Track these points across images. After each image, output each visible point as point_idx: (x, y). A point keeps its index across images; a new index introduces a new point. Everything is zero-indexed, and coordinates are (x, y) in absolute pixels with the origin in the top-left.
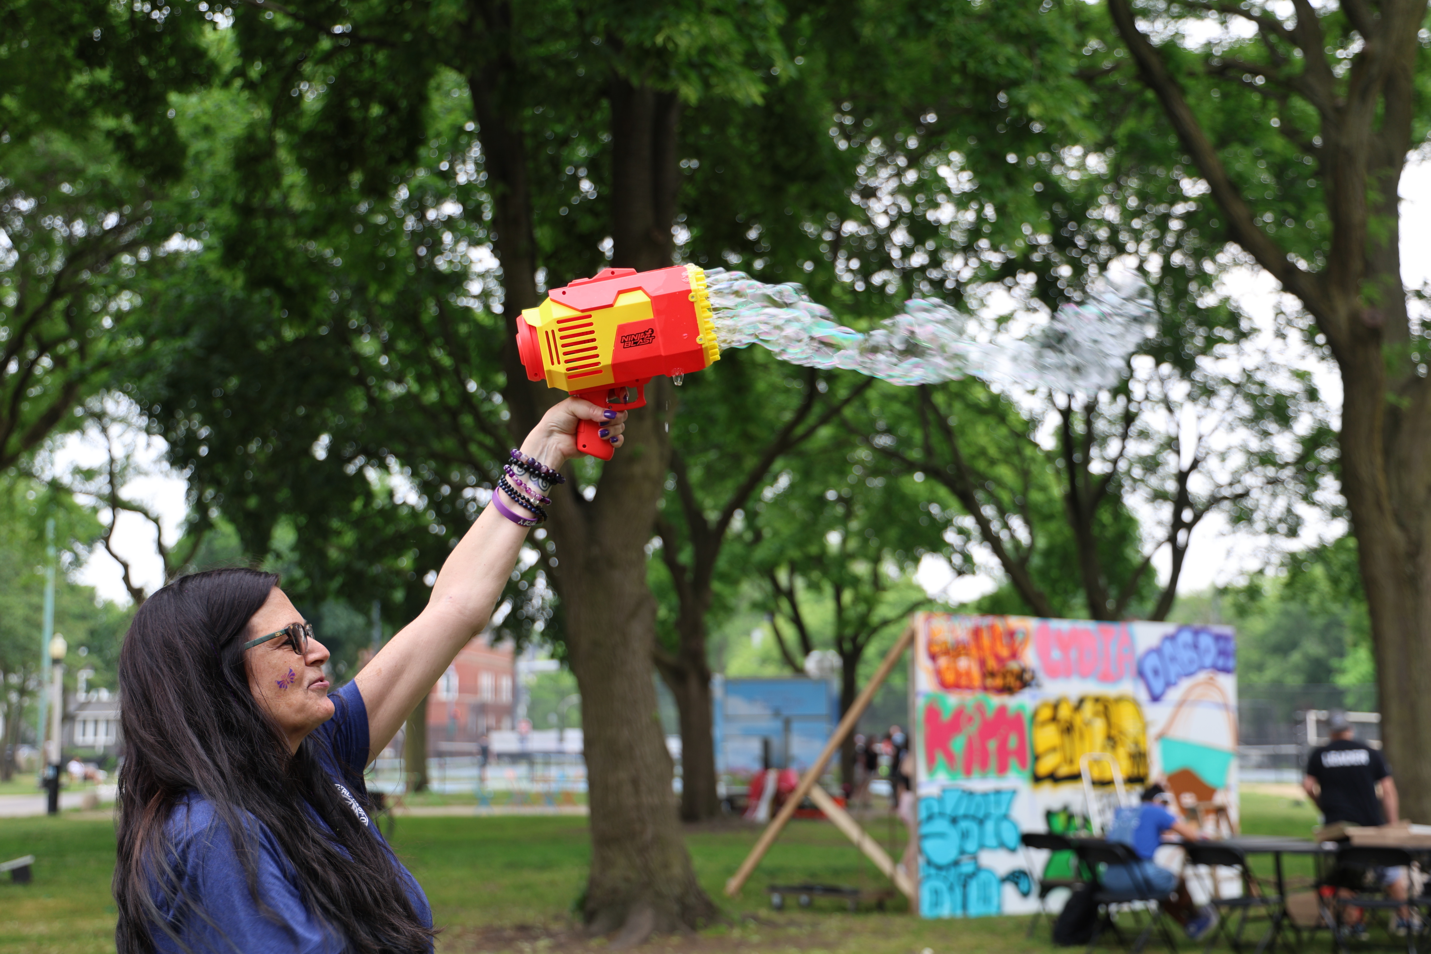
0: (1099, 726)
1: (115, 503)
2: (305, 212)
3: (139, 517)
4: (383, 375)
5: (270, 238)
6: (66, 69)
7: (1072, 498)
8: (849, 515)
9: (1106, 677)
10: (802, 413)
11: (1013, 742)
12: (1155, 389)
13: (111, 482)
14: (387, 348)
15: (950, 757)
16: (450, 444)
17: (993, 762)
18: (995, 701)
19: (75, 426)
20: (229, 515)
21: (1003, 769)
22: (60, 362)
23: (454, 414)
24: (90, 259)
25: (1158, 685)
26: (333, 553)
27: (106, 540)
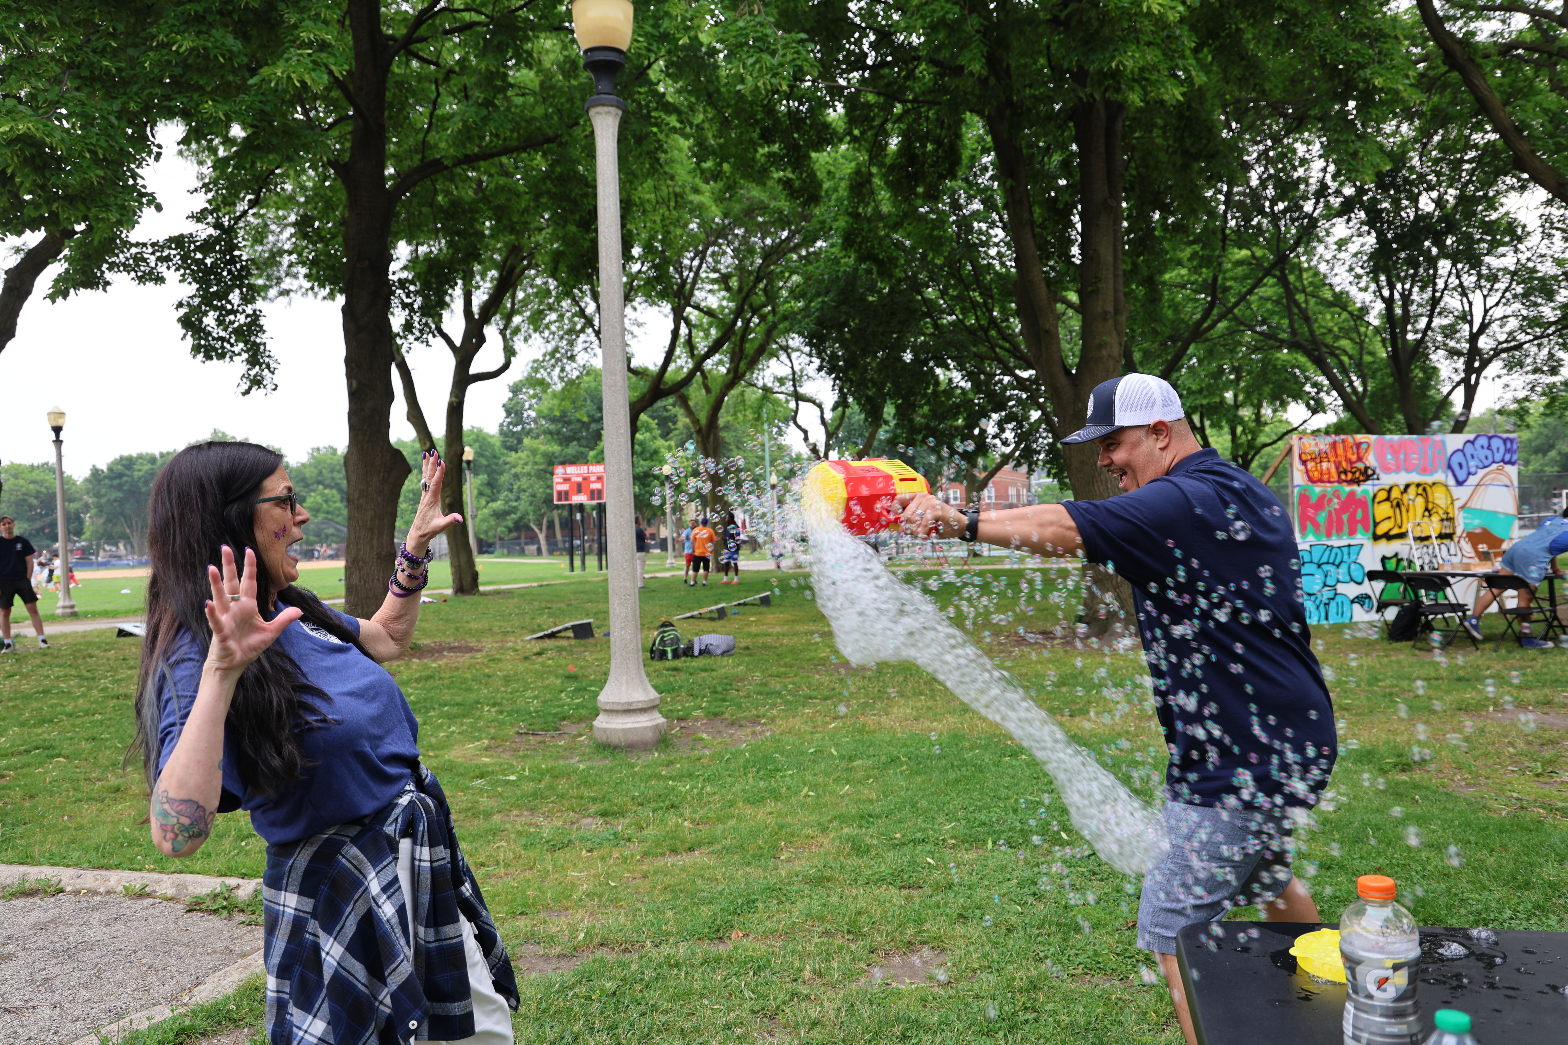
0: (1420, 501)
1: (799, 397)
2: (890, 215)
3: (810, 405)
4: (943, 311)
5: (870, 231)
6: (754, 145)
7: (1394, 357)
8: (1238, 379)
9: (1424, 471)
10: (1207, 313)
11: (1359, 515)
12: (1454, 281)
13: (794, 385)
14: (943, 294)
15: (1316, 526)
16: (983, 349)
17: (1346, 527)
18: (1347, 489)
19: (774, 355)
20: (857, 399)
21: (1352, 532)
22: (763, 318)
23: (986, 331)
24: (775, 257)
25: (1461, 475)
26: (918, 419)
27: (794, 419)
